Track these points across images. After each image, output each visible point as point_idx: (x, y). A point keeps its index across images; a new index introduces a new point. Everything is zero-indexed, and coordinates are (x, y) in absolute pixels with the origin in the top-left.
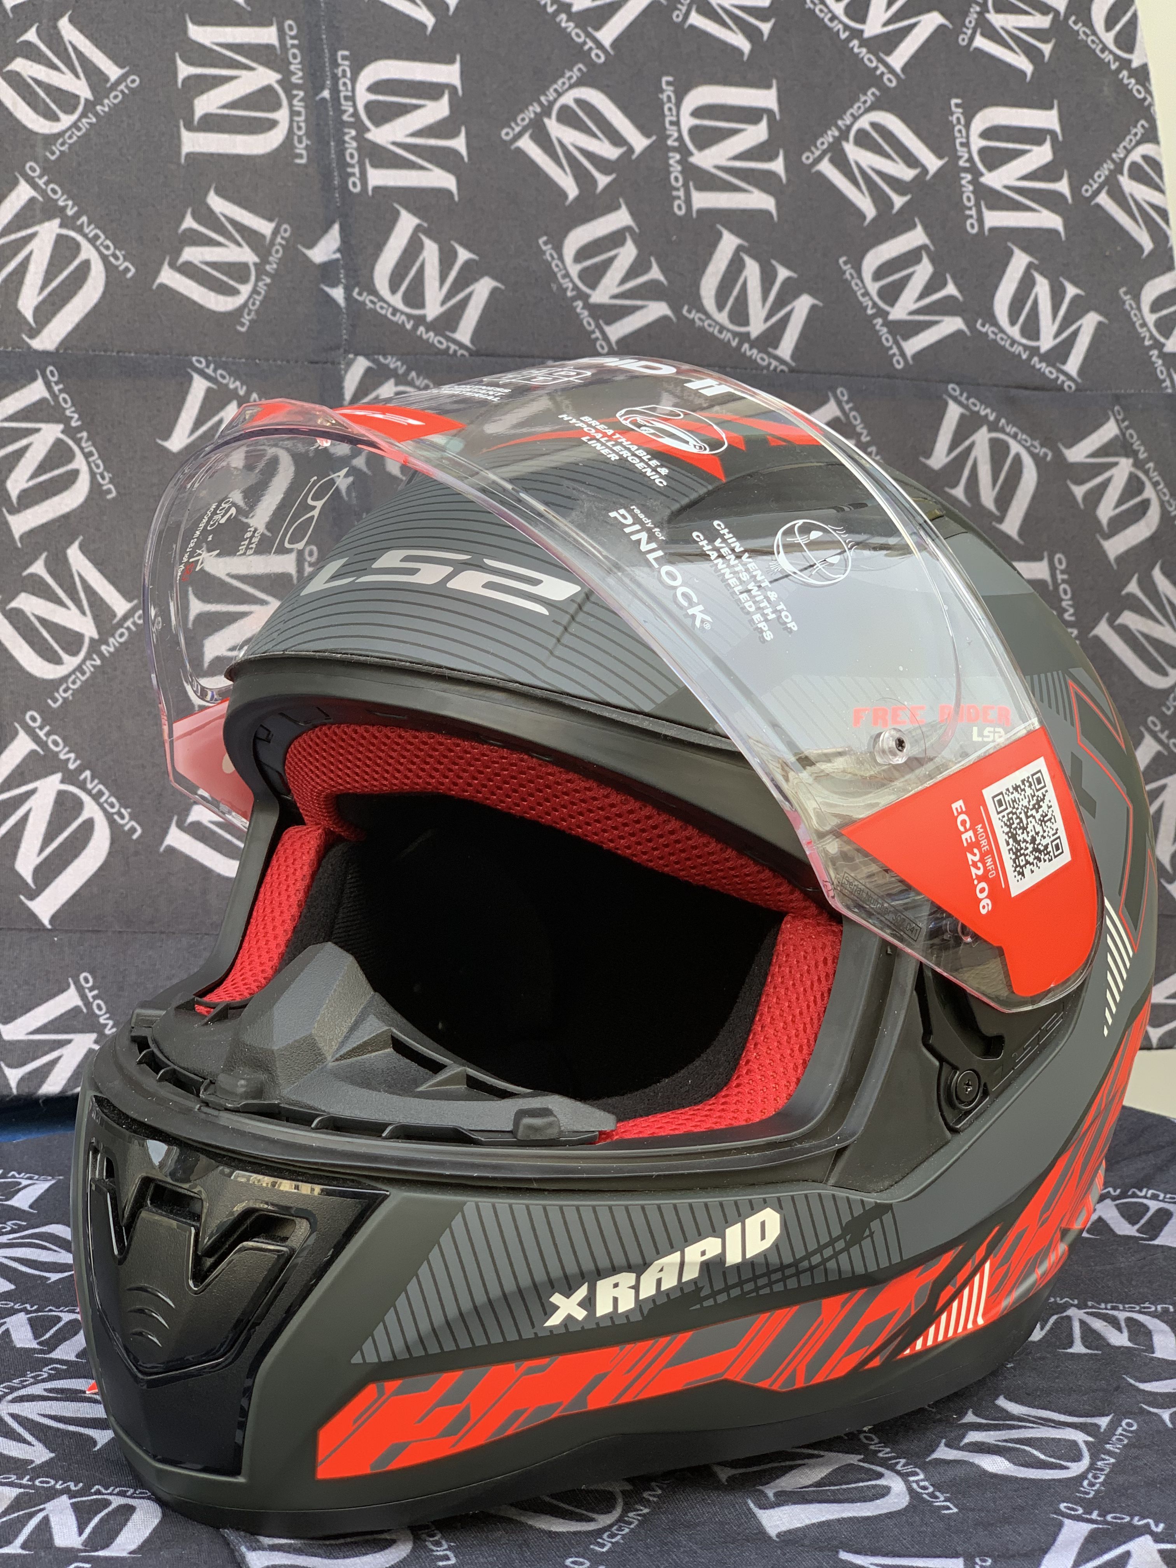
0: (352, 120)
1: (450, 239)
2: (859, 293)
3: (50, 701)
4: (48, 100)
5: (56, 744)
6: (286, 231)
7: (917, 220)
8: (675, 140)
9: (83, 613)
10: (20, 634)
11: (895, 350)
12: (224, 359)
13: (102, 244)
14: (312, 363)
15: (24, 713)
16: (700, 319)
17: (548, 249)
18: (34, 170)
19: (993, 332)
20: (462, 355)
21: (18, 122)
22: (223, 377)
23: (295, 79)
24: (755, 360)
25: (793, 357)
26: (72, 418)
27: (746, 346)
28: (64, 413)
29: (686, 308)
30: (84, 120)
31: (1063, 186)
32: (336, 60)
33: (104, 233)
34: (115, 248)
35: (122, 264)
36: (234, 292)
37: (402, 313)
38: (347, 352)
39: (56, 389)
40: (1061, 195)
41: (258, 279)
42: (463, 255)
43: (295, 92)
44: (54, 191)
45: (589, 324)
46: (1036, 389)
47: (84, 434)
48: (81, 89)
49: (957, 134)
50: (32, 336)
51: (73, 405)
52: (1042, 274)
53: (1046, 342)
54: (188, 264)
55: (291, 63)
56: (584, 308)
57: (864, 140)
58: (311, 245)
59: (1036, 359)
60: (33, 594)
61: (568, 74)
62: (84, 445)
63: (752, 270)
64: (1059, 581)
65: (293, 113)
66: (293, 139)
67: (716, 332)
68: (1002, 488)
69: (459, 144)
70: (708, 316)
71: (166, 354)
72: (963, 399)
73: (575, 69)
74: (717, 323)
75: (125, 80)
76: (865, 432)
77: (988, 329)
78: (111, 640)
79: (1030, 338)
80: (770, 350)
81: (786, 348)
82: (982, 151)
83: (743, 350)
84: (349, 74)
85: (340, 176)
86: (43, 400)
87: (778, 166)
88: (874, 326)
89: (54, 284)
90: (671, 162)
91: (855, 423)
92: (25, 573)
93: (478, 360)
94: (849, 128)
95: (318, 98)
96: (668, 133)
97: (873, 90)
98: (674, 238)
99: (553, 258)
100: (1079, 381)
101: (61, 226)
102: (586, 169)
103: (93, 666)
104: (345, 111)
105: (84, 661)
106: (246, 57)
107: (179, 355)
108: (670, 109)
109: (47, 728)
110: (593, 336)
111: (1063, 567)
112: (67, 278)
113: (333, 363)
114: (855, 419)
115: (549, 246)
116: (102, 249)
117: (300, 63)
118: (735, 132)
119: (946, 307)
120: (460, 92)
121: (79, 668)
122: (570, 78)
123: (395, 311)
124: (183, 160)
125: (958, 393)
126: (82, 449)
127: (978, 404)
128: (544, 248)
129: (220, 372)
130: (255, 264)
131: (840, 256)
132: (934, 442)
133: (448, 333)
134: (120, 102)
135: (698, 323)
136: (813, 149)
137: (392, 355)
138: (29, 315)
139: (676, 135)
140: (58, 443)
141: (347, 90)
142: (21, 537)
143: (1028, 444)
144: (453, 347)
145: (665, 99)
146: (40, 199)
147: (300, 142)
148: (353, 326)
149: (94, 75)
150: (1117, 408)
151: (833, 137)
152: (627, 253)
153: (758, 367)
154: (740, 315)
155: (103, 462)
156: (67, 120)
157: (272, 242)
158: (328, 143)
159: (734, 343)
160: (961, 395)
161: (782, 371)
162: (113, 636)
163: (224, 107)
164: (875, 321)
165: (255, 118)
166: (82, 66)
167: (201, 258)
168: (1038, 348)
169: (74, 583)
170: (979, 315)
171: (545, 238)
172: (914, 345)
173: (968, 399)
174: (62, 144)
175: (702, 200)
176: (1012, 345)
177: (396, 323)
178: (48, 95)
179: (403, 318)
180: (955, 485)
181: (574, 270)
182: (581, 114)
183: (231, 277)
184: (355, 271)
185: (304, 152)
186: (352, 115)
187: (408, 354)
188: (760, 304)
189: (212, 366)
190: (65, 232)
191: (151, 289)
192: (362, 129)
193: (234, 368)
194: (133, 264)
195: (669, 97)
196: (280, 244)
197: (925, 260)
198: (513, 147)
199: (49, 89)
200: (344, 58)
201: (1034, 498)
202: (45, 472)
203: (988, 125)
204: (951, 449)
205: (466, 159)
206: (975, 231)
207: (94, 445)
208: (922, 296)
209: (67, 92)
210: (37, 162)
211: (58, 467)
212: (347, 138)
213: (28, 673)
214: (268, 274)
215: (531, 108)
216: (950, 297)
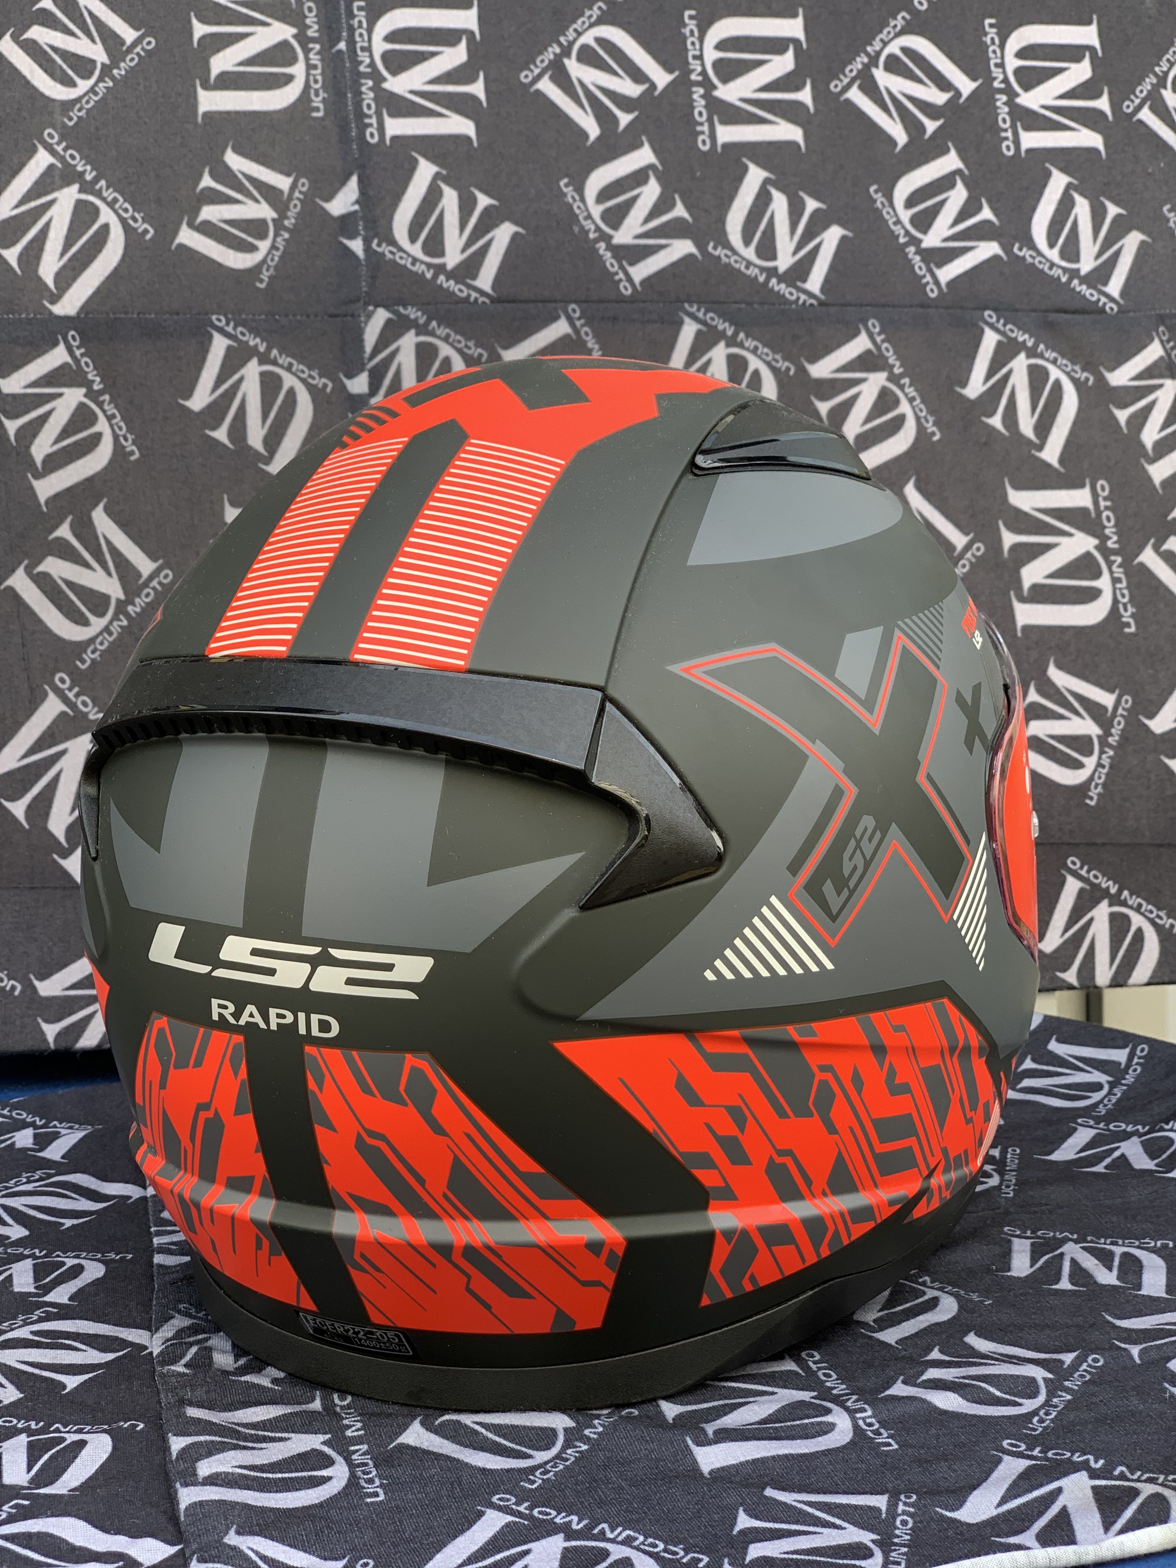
0: (369, 70)
1: (470, 186)
2: (890, 222)
3: (78, 663)
4: (65, 66)
5: (85, 704)
6: (303, 185)
7: (950, 144)
8: (699, 74)
9: (109, 574)
10: (47, 597)
11: (928, 278)
12: (243, 316)
13: (121, 207)
14: (331, 316)
15: (53, 675)
16: (726, 256)
17: (569, 191)
18: (52, 137)
19: (1031, 256)
20: (484, 303)
21: (35, 89)
22: (243, 334)
23: (311, 33)
24: (784, 295)
25: (823, 290)
26: (93, 381)
27: (774, 281)
28: (86, 378)
29: (711, 245)
30: (101, 85)
31: (1103, 104)
32: (352, 11)
33: (122, 195)
34: (134, 210)
35: (141, 226)
36: (253, 248)
37: (422, 262)
38: (367, 304)
39: (78, 353)
40: (1101, 113)
41: (276, 235)
42: (483, 201)
43: (311, 46)
44: (73, 157)
45: (612, 265)
46: (1075, 312)
47: (107, 397)
48: (97, 53)
49: (991, 55)
50: (53, 302)
51: (95, 368)
52: (1082, 194)
53: (1086, 264)
54: (206, 223)
55: (306, 17)
56: (606, 249)
57: (894, 66)
58: (329, 198)
59: (1076, 282)
60: (60, 557)
61: (588, 13)
62: (106, 407)
63: (779, 203)
64: (1102, 508)
65: (310, 67)
66: (309, 93)
67: (743, 268)
68: (1041, 415)
69: (478, 89)
70: (734, 252)
71: (185, 314)
72: (1000, 326)
73: (595, 8)
74: (743, 259)
75: (141, 43)
76: (898, 364)
77: (1026, 253)
78: (137, 600)
79: (1069, 260)
80: (799, 284)
81: (815, 282)
82: (1018, 71)
83: (771, 285)
84: (365, 25)
85: (357, 127)
86: (64, 366)
87: (805, 96)
88: (907, 254)
89: (74, 249)
90: (695, 96)
91: (886, 354)
92: (51, 537)
93: (499, 307)
94: (878, 54)
95: (334, 50)
96: (691, 67)
97: (904, 14)
98: (698, 174)
99: (574, 200)
100: (1122, 302)
101: (81, 191)
102: (607, 108)
103: (121, 627)
104: (362, 62)
105: (111, 622)
106: (262, 13)
107: (199, 314)
108: (693, 44)
109: (76, 689)
110: (617, 278)
111: (1106, 493)
112: (87, 242)
113: (353, 316)
114: (887, 350)
115: (571, 188)
116: (121, 212)
117: (316, 16)
118: (760, 63)
119: (981, 232)
120: (478, 37)
121: (107, 630)
122: (590, 17)
123: (415, 261)
124: (200, 119)
125: (994, 319)
126: (104, 411)
127: (1016, 330)
128: (565, 190)
129: (240, 329)
130: (274, 220)
131: (871, 184)
132: (969, 370)
133: (469, 281)
134: (136, 65)
135: (725, 260)
136: (842, 77)
137: (413, 305)
138: (50, 282)
139: (699, 69)
140: (81, 406)
141: (363, 41)
142: (47, 502)
143: (1069, 369)
144: (474, 295)
145: (688, 34)
146: (59, 165)
147: (317, 95)
148: (373, 277)
149: (110, 39)
150: (1161, 329)
151: (862, 63)
152: (651, 191)
153: (786, 302)
154: (768, 249)
155: (126, 424)
156: (83, 85)
157: (290, 197)
158: (345, 96)
159: (761, 279)
160: (998, 321)
161: (811, 305)
162: (139, 596)
163: (241, 64)
164: (907, 250)
165: (271, 74)
166: (97, 31)
167: (219, 216)
168: (1078, 270)
169: (99, 545)
170: (1016, 239)
171: (566, 180)
172: (948, 273)
173: (1005, 325)
174: (80, 110)
175: (727, 134)
176: (1051, 268)
177: (416, 273)
178: (65, 61)
179: (423, 267)
180: (992, 414)
181: (596, 211)
182: (601, 52)
183: (250, 235)
184: (375, 222)
185: (321, 106)
186: (369, 66)
187: (429, 304)
188: (787, 237)
189: (232, 324)
190: (84, 197)
191: (170, 250)
192: (378, 79)
193: (254, 324)
194: (152, 226)
195: (692, 32)
196: (298, 199)
197: (960, 185)
198: (532, 90)
199: (66, 55)
200: (360, 9)
201: (1075, 424)
202: (68, 436)
203: (1024, 44)
204: (988, 377)
205: (485, 104)
206: (1011, 153)
207: (116, 407)
208: (956, 222)
209: (83, 57)
210: (55, 129)
211: (81, 431)
212: (364, 89)
213: (55, 635)
214: (286, 229)
215: (550, 49)
216: (987, 222)
